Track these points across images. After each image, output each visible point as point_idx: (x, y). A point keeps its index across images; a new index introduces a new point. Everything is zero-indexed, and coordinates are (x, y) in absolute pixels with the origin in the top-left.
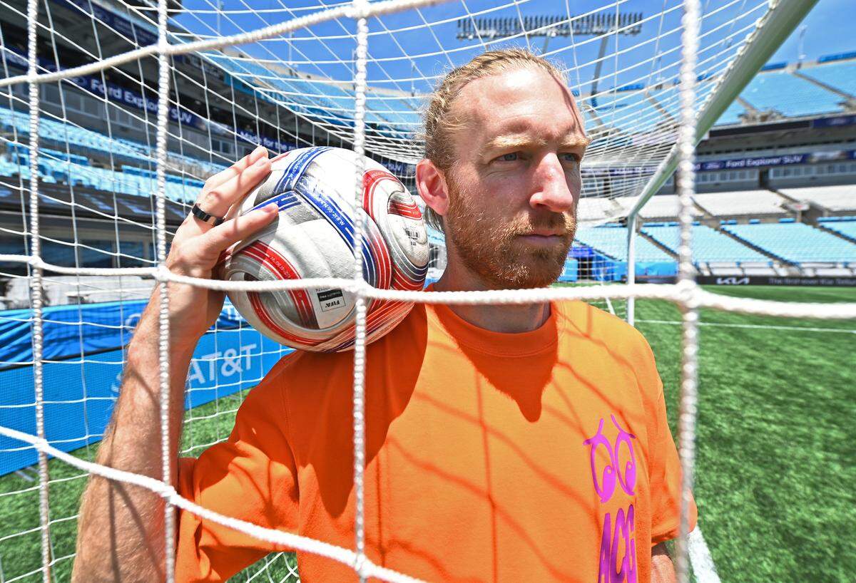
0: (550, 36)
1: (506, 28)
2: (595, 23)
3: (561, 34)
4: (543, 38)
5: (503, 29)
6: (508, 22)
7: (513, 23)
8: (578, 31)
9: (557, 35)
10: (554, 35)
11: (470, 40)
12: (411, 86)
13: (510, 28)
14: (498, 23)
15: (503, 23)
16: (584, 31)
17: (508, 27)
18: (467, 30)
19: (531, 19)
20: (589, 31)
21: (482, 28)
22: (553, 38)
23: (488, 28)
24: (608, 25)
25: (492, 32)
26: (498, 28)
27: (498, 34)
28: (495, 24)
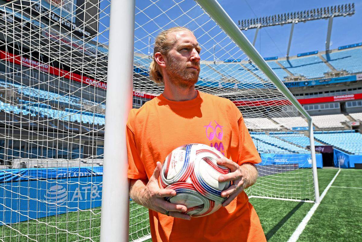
0: (295, 23)
1: (266, 22)
2: (323, 12)
3: (302, 21)
4: (291, 24)
5: (265, 22)
6: (268, 19)
7: (271, 19)
8: (312, 18)
9: (299, 22)
10: (297, 22)
11: (246, 30)
12: (214, 58)
13: (269, 22)
14: (262, 20)
15: (265, 20)
16: (316, 18)
17: (268, 21)
18: (244, 25)
19: (282, 15)
20: (319, 17)
21: (253, 24)
22: (297, 23)
23: (256, 23)
24: (332, 13)
25: (259, 25)
26: (262, 23)
27: (262, 26)
28: (260, 21)
